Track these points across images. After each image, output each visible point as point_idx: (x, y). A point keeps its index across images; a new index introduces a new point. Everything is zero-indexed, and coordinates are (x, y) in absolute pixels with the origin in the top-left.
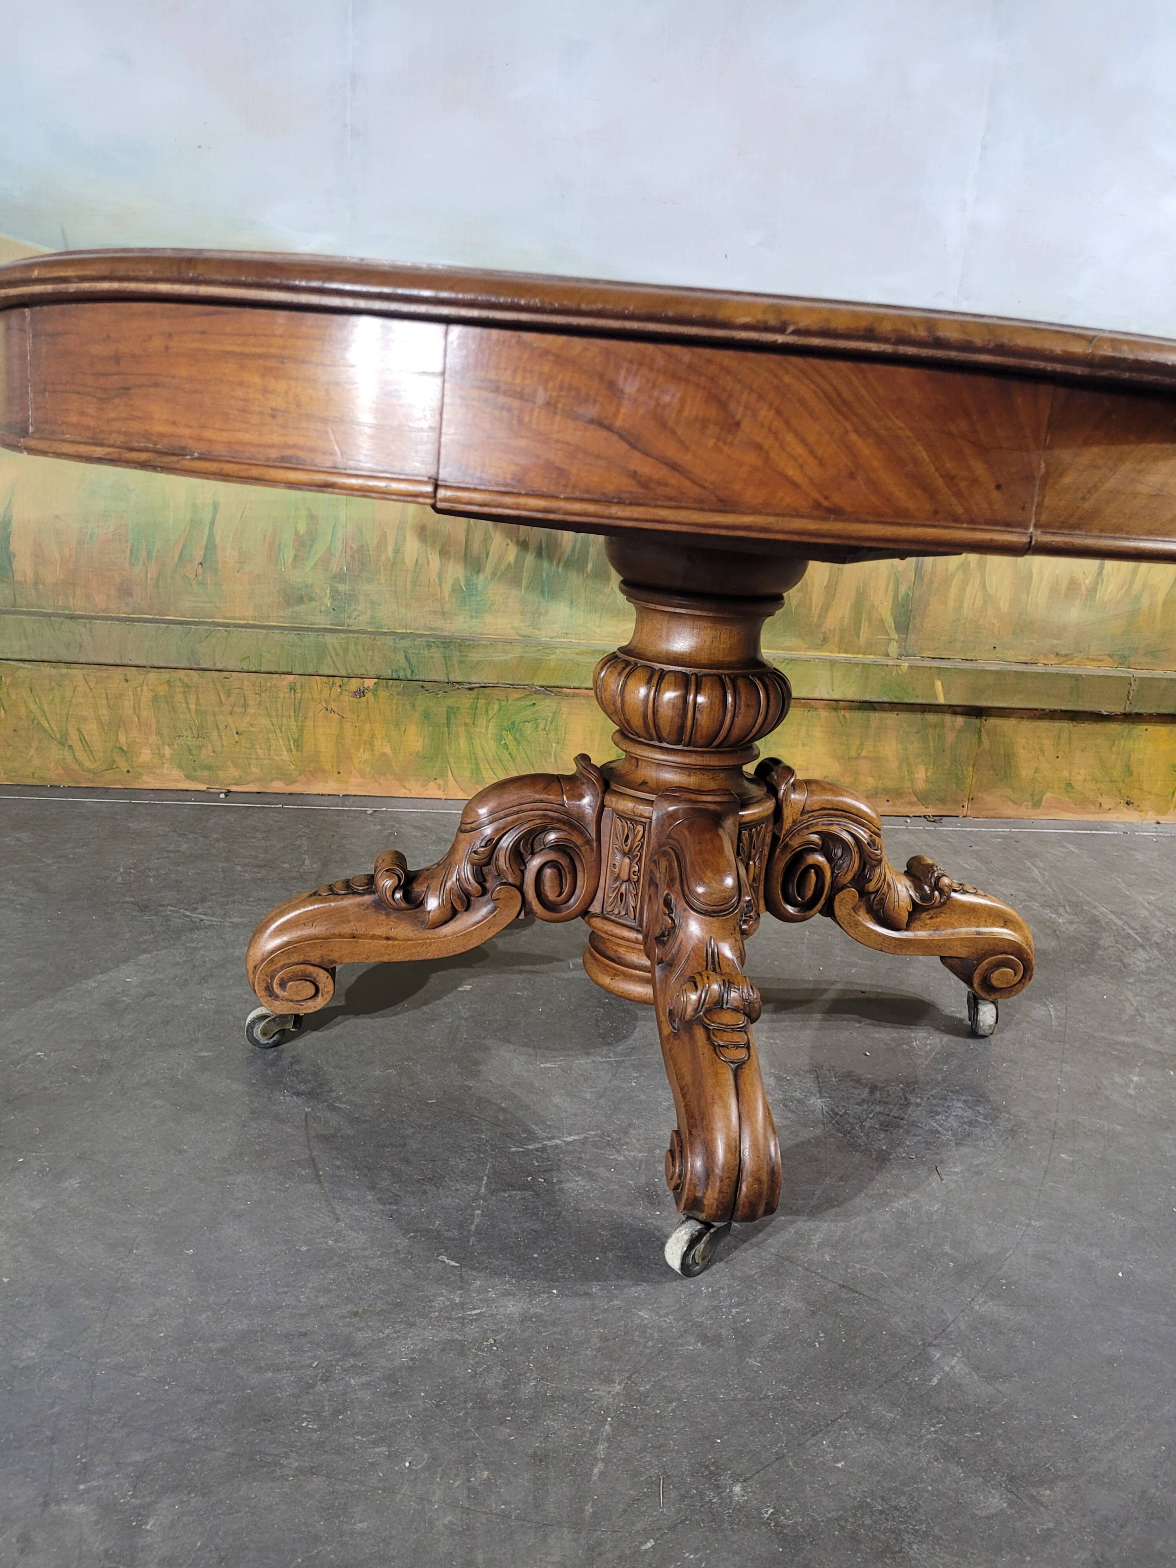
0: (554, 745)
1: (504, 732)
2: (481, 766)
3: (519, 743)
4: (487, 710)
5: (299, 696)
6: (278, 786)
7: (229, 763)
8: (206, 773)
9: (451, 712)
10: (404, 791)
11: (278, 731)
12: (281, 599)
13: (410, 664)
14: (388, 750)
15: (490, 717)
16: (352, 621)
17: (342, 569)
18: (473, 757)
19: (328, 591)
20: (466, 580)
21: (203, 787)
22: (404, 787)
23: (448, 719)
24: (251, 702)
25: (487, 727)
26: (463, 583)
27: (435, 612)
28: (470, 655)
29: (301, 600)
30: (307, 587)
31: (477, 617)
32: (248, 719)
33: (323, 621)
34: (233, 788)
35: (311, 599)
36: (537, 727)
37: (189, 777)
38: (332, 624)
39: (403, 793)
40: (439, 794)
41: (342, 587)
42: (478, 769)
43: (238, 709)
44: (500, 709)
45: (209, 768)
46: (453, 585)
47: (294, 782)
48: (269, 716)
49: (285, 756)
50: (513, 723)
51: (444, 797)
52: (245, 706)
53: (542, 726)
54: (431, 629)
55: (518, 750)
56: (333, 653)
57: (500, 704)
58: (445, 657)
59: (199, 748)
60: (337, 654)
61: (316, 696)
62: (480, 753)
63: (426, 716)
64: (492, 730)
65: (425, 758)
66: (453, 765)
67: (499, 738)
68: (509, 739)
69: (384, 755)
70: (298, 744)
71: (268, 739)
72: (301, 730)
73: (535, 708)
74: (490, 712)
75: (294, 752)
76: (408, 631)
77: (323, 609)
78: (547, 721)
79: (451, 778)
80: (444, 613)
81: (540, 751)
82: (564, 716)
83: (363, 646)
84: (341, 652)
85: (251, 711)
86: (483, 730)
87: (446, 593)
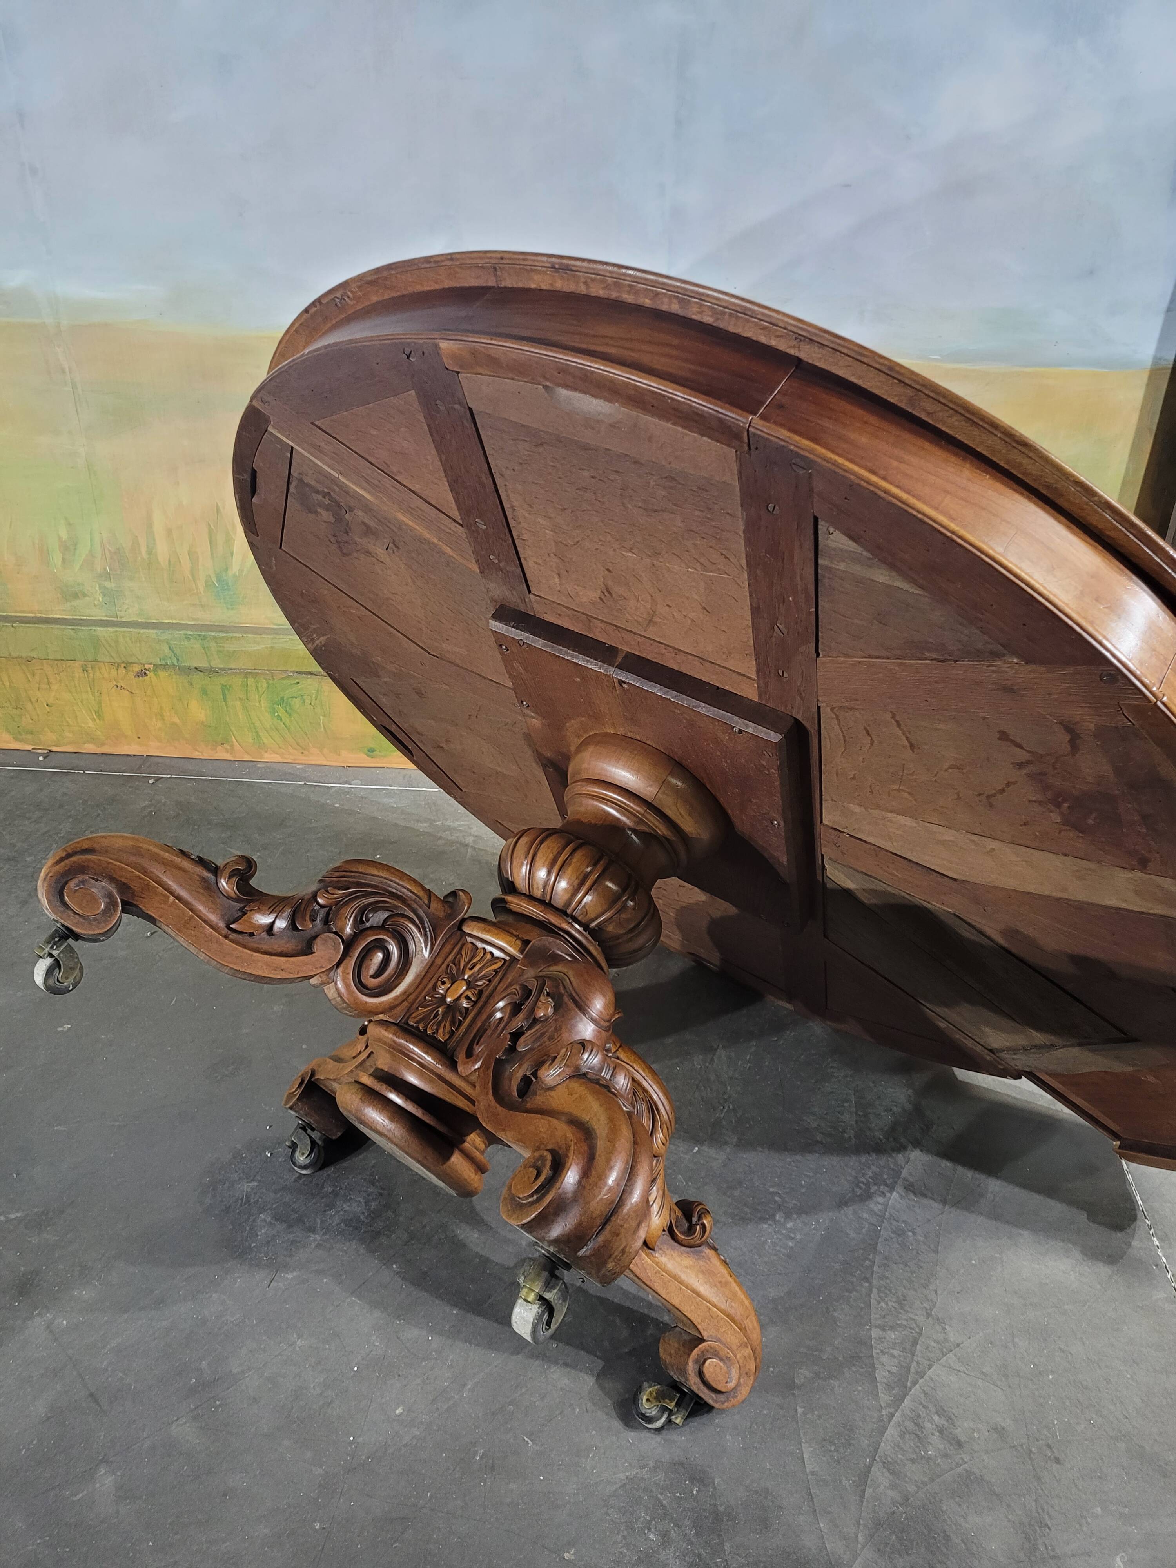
0: (321, 717)
1: (276, 706)
2: (261, 734)
3: (290, 715)
4: (257, 688)
5: (91, 675)
6: (90, 748)
7: (46, 729)
8: (29, 737)
9: (225, 690)
10: (197, 753)
11: (80, 703)
12: (59, 595)
13: (175, 654)
14: (176, 720)
15: (261, 693)
16: (122, 614)
17: (105, 569)
18: (252, 726)
19: (97, 588)
20: (217, 577)
21: (30, 747)
22: (197, 750)
23: (224, 695)
24: (52, 680)
25: (260, 702)
26: (214, 580)
27: (194, 605)
28: (225, 645)
29: (76, 596)
30: (78, 584)
31: (232, 609)
32: (53, 694)
33: (99, 614)
34: (54, 749)
35: (85, 595)
36: (304, 702)
37: (16, 739)
38: (107, 616)
39: (196, 755)
40: (228, 757)
41: (108, 584)
42: (259, 736)
43: (44, 686)
44: (268, 687)
45: (31, 733)
46: (206, 582)
47: (103, 744)
48: (70, 692)
49: (91, 724)
50: (282, 698)
51: (233, 759)
52: (49, 683)
53: (307, 701)
54: (194, 619)
55: (290, 721)
56: (105, 643)
57: (268, 683)
58: (204, 648)
59: (21, 716)
60: (110, 646)
61: (106, 676)
62: (258, 724)
63: (204, 692)
64: (264, 704)
65: (210, 727)
66: (235, 733)
67: (274, 711)
68: (281, 711)
69: (174, 724)
70: (99, 713)
71: (74, 710)
72: (100, 703)
73: (299, 686)
74: (260, 689)
75: (98, 721)
76: (174, 621)
77: (96, 603)
78: (311, 697)
79: (236, 743)
80: (202, 606)
81: (311, 723)
82: (326, 694)
83: (131, 639)
84: (113, 644)
85: (54, 687)
86: (257, 704)
87: (201, 589)
